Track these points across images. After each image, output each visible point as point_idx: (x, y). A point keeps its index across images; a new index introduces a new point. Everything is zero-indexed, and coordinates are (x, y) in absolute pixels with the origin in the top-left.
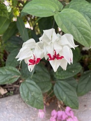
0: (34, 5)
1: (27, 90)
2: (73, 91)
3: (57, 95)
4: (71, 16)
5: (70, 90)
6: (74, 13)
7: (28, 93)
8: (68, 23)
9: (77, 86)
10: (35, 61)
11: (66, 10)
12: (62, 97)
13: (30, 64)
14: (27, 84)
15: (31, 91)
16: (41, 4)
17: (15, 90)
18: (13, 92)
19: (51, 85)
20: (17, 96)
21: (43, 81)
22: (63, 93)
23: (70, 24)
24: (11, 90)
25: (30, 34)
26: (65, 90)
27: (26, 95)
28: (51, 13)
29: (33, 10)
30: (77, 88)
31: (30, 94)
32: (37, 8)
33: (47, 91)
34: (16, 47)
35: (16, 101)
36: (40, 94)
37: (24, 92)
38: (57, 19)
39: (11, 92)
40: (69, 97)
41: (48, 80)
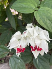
0: (20, 4)
1: (14, 63)
2: (47, 63)
3: (35, 65)
4: (46, 13)
5: (45, 62)
6: (48, 10)
7: (15, 65)
8: (44, 19)
9: (50, 58)
10: (21, 50)
11: (43, 8)
12: (39, 67)
13: (17, 52)
14: (14, 58)
15: (17, 64)
16: (25, 3)
17: (5, 59)
18: (3, 61)
19: (31, 57)
20: (6, 64)
21: (26, 55)
22: (40, 64)
23: (45, 19)
24: (3, 59)
25: (16, 20)
26: (41, 62)
27: (13, 67)
28: (32, 10)
29: (19, 7)
30: (50, 60)
31: (16, 66)
32: (22, 6)
33: (28, 62)
34: (6, 29)
35: (6, 68)
36: (23, 66)
37: (12, 64)
38: (36, 16)
39: (2, 61)
40: (44, 67)
41: (29, 54)
